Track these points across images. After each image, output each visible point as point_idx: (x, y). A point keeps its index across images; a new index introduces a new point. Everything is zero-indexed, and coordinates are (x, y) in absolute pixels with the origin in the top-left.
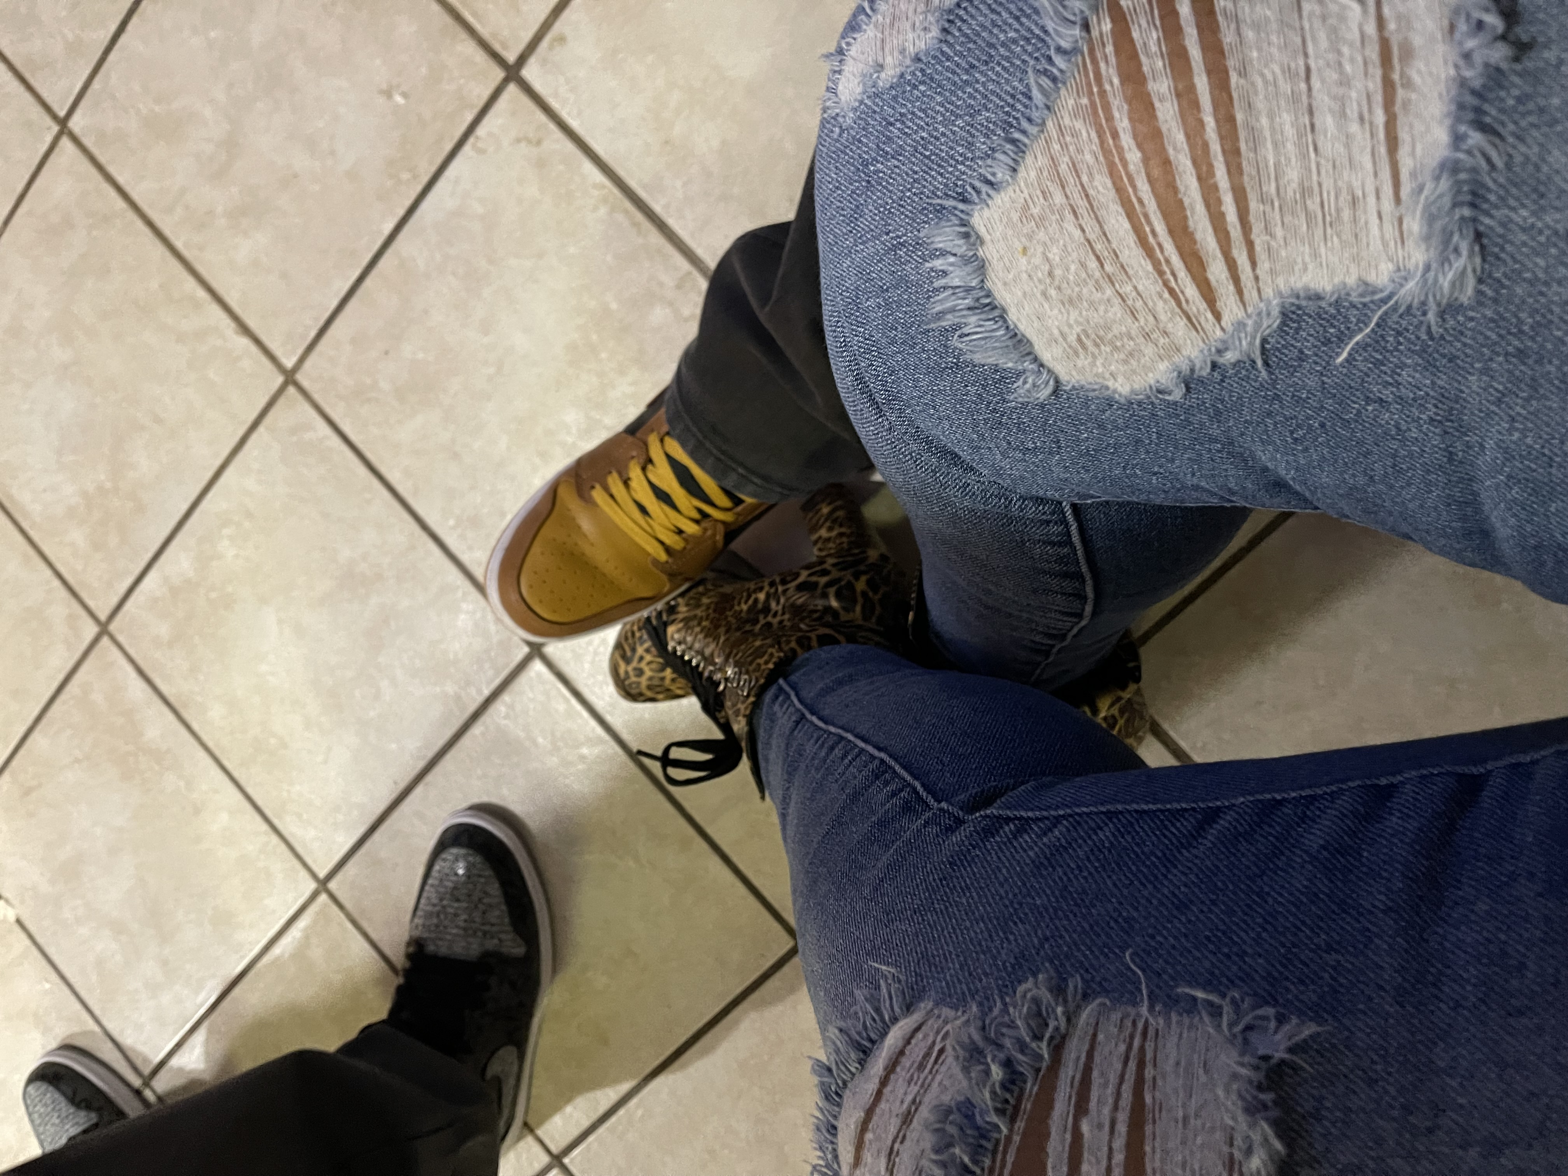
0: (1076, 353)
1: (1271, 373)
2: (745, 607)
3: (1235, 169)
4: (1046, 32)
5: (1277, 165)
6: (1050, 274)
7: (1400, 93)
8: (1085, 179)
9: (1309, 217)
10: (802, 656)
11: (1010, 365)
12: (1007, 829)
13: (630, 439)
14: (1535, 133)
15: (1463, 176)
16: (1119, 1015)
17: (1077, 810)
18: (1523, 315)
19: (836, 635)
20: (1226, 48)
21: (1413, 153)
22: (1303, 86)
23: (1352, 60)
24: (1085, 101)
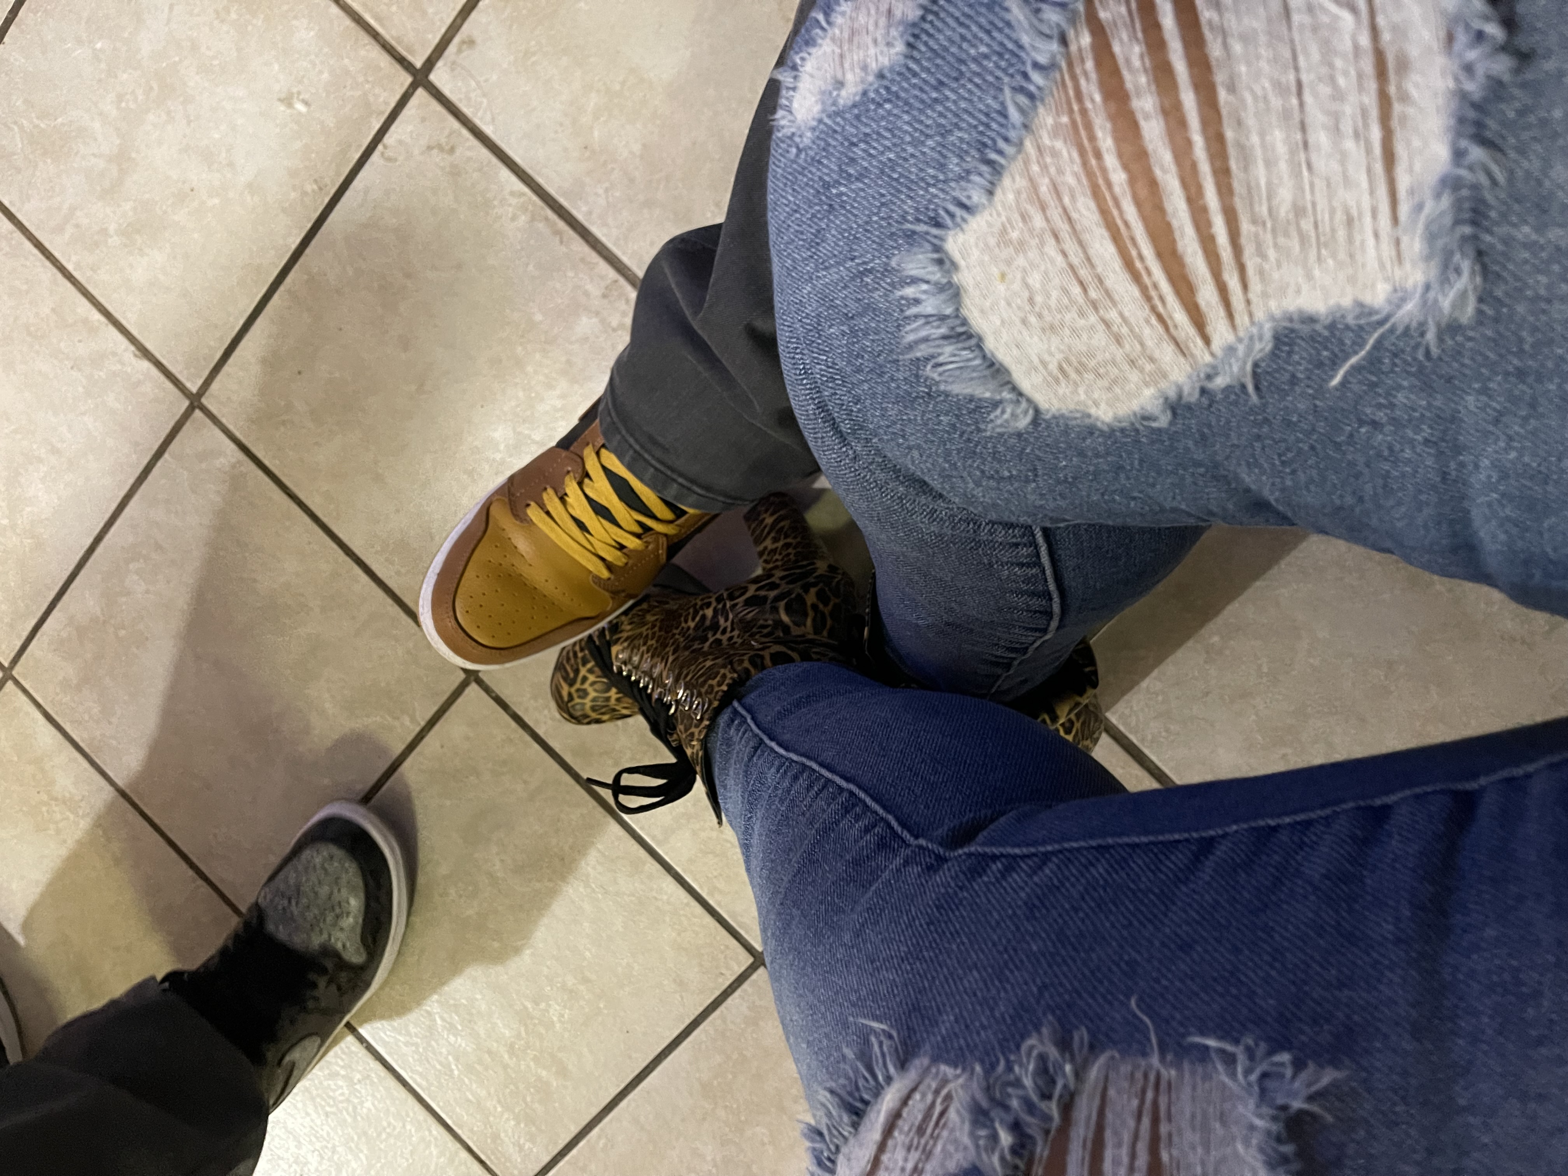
0: (1057, 381)
1: (1261, 397)
2: (692, 624)
3: (1225, 190)
4: (1021, 47)
5: (1269, 184)
6: (1031, 301)
7: (1397, 108)
8: (1066, 200)
9: (1303, 239)
10: (756, 675)
11: (988, 395)
12: (994, 867)
13: (564, 454)
14: (1538, 147)
15: (1465, 192)
16: (1129, 1068)
17: (1066, 845)
18: (1524, 334)
19: (790, 652)
20: (1214, 63)
21: (1411, 170)
22: (1294, 101)
23: (1346, 73)
24: (1065, 119)
